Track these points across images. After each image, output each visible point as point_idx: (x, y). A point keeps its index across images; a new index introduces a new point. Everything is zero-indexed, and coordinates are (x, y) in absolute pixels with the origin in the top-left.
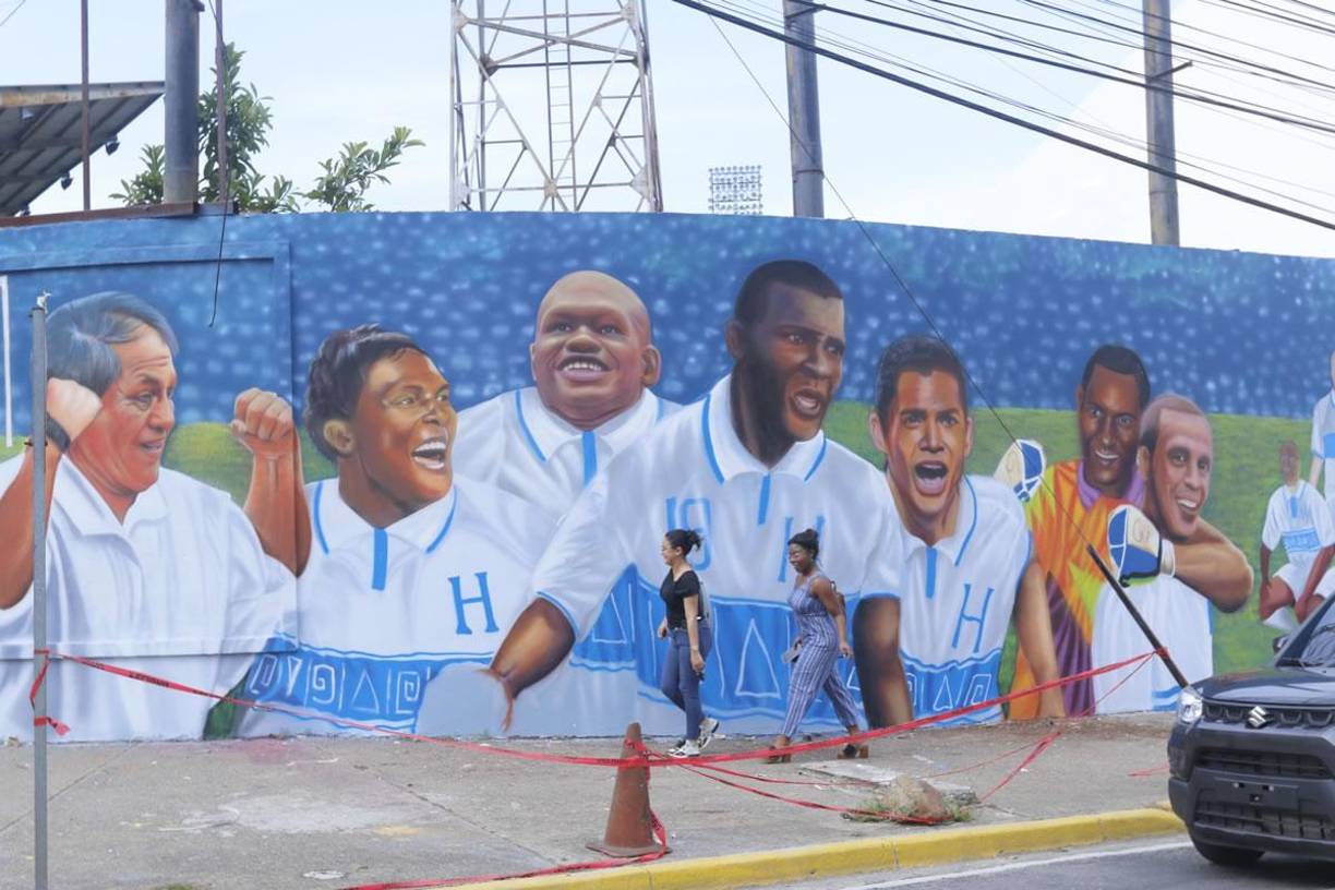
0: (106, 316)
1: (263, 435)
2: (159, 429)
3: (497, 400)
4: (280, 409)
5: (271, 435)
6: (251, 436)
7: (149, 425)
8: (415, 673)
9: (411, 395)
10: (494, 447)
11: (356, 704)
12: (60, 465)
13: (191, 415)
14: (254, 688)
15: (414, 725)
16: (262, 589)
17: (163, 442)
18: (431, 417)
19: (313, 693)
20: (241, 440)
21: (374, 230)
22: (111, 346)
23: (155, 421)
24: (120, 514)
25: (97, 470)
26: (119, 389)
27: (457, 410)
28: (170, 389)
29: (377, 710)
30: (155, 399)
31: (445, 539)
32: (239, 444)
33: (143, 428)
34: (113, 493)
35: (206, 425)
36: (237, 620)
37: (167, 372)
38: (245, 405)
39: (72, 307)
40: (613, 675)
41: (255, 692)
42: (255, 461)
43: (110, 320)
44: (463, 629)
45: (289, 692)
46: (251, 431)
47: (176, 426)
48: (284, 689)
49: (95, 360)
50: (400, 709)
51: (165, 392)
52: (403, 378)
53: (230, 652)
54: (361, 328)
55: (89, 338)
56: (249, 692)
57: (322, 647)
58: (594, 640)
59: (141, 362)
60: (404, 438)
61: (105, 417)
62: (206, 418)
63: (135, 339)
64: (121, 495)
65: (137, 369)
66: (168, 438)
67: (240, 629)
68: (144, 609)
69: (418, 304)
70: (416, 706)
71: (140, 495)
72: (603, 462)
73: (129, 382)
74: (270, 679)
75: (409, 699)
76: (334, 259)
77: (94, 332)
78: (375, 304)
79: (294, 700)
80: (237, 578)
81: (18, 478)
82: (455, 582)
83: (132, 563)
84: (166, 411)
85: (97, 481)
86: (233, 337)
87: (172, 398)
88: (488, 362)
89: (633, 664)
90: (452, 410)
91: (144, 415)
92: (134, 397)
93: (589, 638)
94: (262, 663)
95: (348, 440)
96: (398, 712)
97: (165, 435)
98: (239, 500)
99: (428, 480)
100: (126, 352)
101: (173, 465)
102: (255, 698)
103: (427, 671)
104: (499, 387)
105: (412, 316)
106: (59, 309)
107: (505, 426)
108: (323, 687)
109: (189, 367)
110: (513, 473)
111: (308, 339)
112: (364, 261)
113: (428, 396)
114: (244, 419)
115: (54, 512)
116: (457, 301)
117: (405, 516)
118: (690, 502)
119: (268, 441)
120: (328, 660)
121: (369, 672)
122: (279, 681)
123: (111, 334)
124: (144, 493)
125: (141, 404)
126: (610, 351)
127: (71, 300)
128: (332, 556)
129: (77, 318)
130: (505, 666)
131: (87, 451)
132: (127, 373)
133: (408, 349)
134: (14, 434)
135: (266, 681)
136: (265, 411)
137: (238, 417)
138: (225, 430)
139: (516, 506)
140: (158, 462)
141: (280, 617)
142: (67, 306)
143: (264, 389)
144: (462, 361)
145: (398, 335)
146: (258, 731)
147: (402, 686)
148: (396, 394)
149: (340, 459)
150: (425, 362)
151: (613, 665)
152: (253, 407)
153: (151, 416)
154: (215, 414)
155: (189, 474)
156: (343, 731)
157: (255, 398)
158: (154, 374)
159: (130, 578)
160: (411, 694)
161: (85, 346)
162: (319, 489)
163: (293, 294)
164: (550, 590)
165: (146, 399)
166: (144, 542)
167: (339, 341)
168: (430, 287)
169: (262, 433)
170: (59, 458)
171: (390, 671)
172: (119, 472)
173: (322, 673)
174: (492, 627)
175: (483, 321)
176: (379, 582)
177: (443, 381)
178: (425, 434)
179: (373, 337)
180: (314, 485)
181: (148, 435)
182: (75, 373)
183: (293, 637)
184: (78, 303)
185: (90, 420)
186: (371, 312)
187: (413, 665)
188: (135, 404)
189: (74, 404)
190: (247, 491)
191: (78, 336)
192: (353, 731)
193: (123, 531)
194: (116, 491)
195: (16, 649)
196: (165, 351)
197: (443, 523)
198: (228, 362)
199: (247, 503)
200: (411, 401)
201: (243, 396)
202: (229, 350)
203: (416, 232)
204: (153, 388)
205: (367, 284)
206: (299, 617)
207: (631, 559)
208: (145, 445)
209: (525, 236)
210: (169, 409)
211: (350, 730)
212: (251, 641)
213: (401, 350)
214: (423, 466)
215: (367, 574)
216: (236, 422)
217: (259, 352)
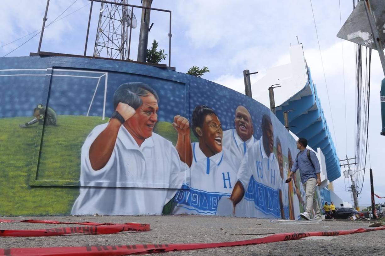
0: (139, 88)
1: (181, 128)
2: (153, 121)
3: (230, 130)
4: (186, 121)
5: (183, 128)
6: (178, 128)
7: (150, 120)
8: (216, 198)
9: (214, 125)
10: (229, 142)
11: (203, 206)
12: (121, 127)
13: (162, 119)
14: (177, 200)
15: (215, 213)
16: (180, 170)
17: (154, 125)
18: (218, 131)
19: (193, 202)
20: (175, 128)
21: (206, 84)
22: (140, 97)
23: (152, 119)
24: (140, 144)
25: (132, 130)
26: (142, 109)
27: (223, 131)
28: (156, 111)
29: (208, 208)
30: (152, 113)
31: (221, 162)
32: (175, 129)
33: (148, 120)
34: (138, 138)
35: (166, 123)
36: (173, 179)
37: (156, 106)
38: (176, 119)
39: (128, 84)
40: (251, 202)
41: (177, 201)
42: (179, 134)
43: (140, 90)
44: (225, 187)
45: (187, 201)
46: (178, 126)
47: (157, 122)
48: (185, 200)
49: (135, 100)
50: (213, 208)
51: (155, 112)
52: (213, 120)
53: (172, 188)
54: (204, 106)
55: (133, 93)
56: (176, 201)
57: (195, 188)
58: (248, 193)
59: (148, 102)
60: (213, 135)
61: (137, 116)
62: (166, 121)
63: (147, 96)
64: (140, 139)
65: (147, 104)
66: (155, 124)
67: (174, 182)
68: (146, 173)
69: (215, 104)
70: (216, 207)
71: (146, 139)
72: (247, 150)
73: (145, 107)
74: (181, 197)
75: (215, 205)
76: (198, 88)
77: (135, 92)
78: (207, 101)
79: (188, 204)
80: (173, 167)
81: (105, 129)
82: (223, 174)
83: (143, 160)
84: (155, 117)
85: (133, 133)
86: (174, 101)
87: (157, 114)
88: (228, 121)
89: (253, 200)
90: (222, 131)
91: (149, 117)
92: (146, 111)
93: (247, 192)
94: (179, 192)
95: (201, 133)
96: (213, 209)
97: (154, 123)
98: (174, 144)
99: (218, 147)
100: (144, 99)
101: (156, 132)
102: (178, 202)
103: (218, 197)
104: (230, 127)
105: (214, 106)
106: (124, 84)
107: (231, 137)
108: (195, 200)
109: (162, 106)
110: (233, 149)
111: (192, 105)
112: (204, 90)
113: (217, 126)
114: (176, 123)
115: (117, 142)
116: (222, 104)
117: (213, 155)
118: (259, 162)
119: (182, 130)
120: (196, 193)
121: (206, 197)
122: (184, 198)
123: (140, 93)
124: (147, 139)
125: (148, 114)
126: (247, 125)
127: (129, 82)
128: (197, 163)
129: (130, 87)
130: (233, 198)
131: (130, 125)
132: (144, 105)
133: (213, 114)
134: (105, 117)
135: (180, 198)
136: (182, 121)
137: (174, 122)
138: (172, 125)
139: (234, 156)
140: (152, 131)
141: (185, 179)
142: (127, 83)
143: (182, 116)
144: (223, 119)
145: (211, 110)
146: (178, 213)
147: (213, 201)
148: (211, 124)
149: (199, 138)
150: (216, 117)
151: (251, 200)
152: (179, 120)
153: (151, 117)
154: (169, 120)
155: (161, 135)
156: (200, 213)
157: (179, 118)
158: (152, 106)
159: (142, 164)
160: (215, 204)
161: (132, 96)
162: (195, 144)
163: (189, 94)
164: (240, 179)
165: (150, 112)
166: (147, 153)
167: (199, 108)
168: (218, 100)
169: (181, 127)
170: (121, 125)
171: (210, 197)
172: (140, 132)
173: (195, 196)
174: (230, 187)
175: (227, 111)
176: (208, 172)
177: (220, 123)
178: (217, 135)
179: (206, 108)
180: (193, 143)
181: (149, 123)
182: (128, 102)
183: (189, 185)
184: (131, 83)
185: (132, 116)
186: (206, 102)
187: (216, 196)
188: (146, 113)
189: (127, 110)
190: (177, 142)
191: (130, 92)
192: (202, 214)
193: (140, 149)
194: (139, 137)
195: (101, 183)
196: (156, 101)
197: (221, 158)
198: (172, 107)
199: (177, 145)
200: (214, 126)
201: (176, 117)
202: (173, 104)
203: (214, 87)
204: (151, 110)
205: (205, 96)
206: (189, 179)
207: (252, 174)
208: (149, 125)
209: (233, 95)
210: (156, 116)
211: (201, 213)
212: (178, 185)
213: (212, 113)
214: (217, 143)
215: (205, 169)
216: (174, 123)
217: (181, 106)
